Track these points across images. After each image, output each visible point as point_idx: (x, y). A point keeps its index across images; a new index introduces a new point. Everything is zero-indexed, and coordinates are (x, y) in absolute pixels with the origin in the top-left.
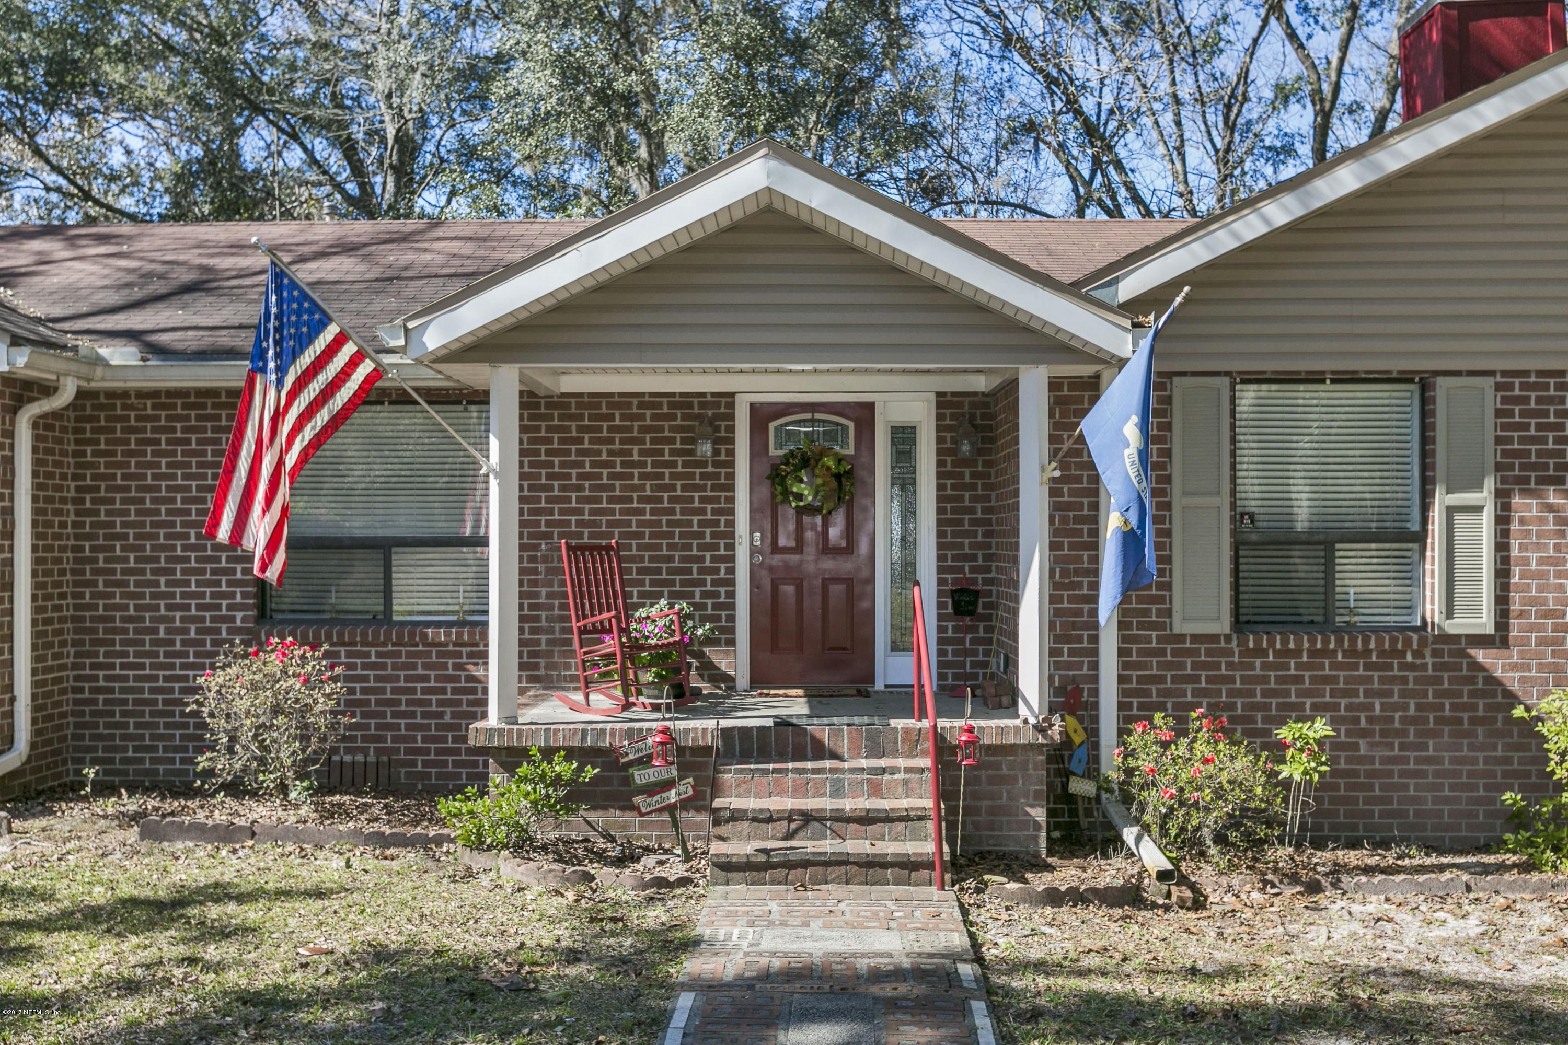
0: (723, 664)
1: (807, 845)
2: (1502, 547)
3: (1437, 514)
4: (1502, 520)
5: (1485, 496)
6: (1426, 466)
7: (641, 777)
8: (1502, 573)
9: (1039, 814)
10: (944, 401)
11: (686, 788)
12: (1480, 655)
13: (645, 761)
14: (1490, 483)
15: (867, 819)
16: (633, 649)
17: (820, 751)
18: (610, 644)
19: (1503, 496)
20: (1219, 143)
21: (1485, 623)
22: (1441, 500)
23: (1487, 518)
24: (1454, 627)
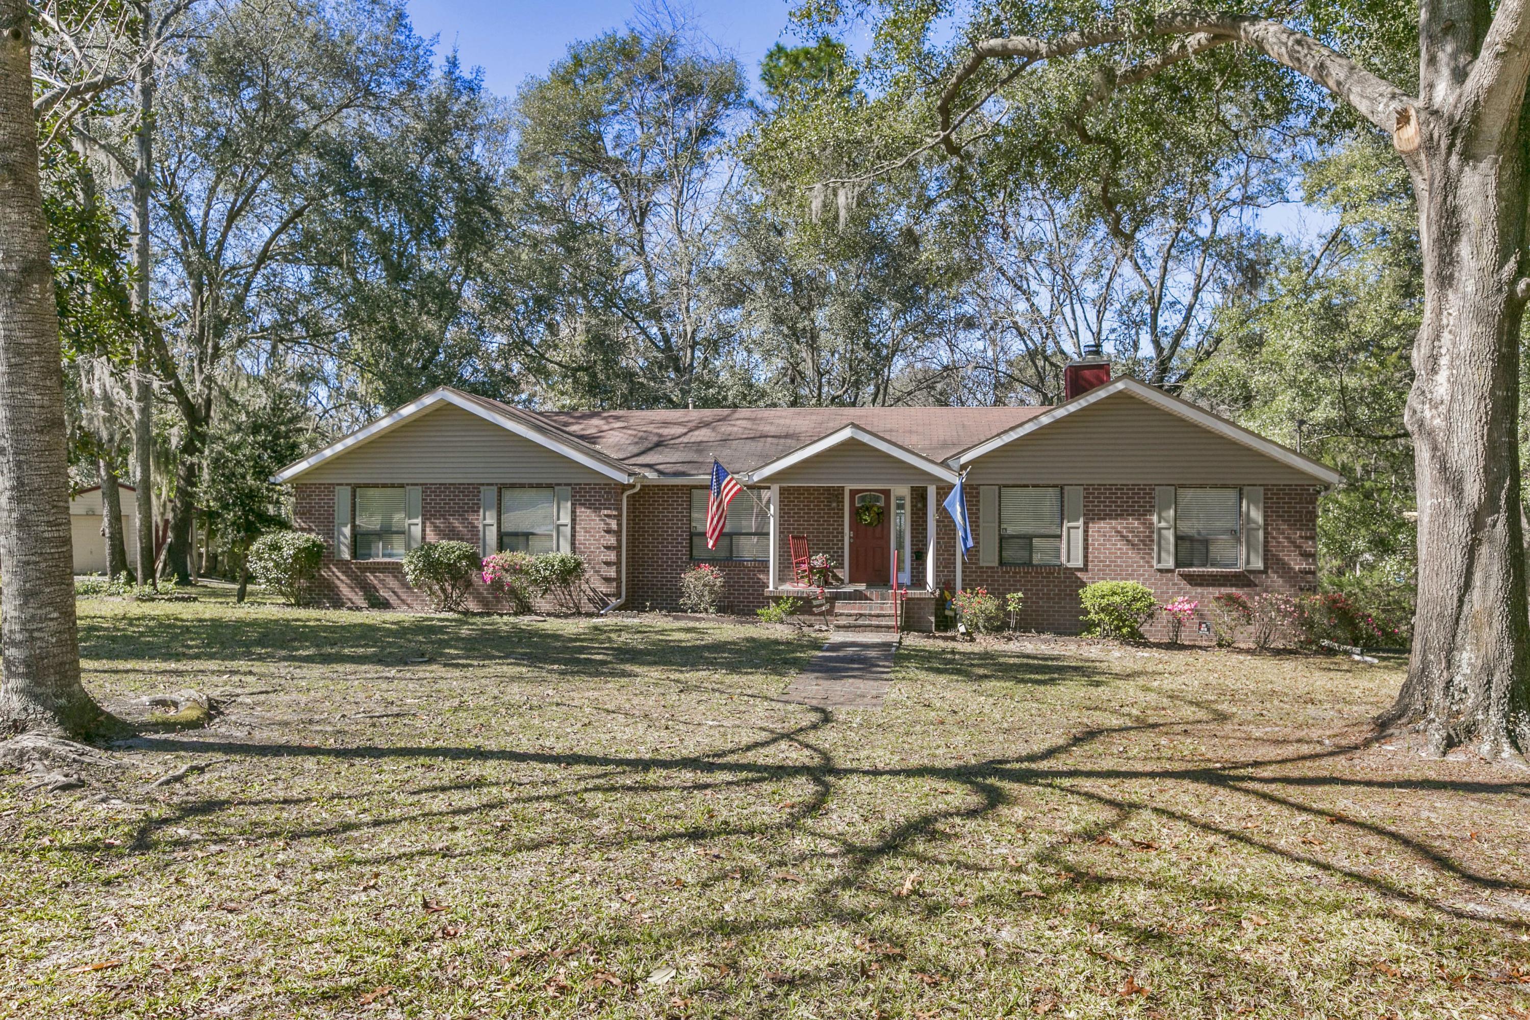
0: (840, 575)
1: (860, 622)
2: (1086, 540)
3: (1065, 529)
4: (1086, 531)
5: (1080, 523)
6: (1062, 514)
7: (815, 603)
8: (1086, 548)
9: (933, 619)
10: (913, 489)
11: (827, 606)
12: (1079, 574)
13: (816, 598)
14: (1081, 520)
15: (878, 616)
16: (811, 569)
17: (867, 598)
18: (805, 567)
19: (1086, 524)
20: (1095, 330)
21: (1080, 564)
22: (1066, 525)
23: (1081, 531)
24: (1069, 565)
